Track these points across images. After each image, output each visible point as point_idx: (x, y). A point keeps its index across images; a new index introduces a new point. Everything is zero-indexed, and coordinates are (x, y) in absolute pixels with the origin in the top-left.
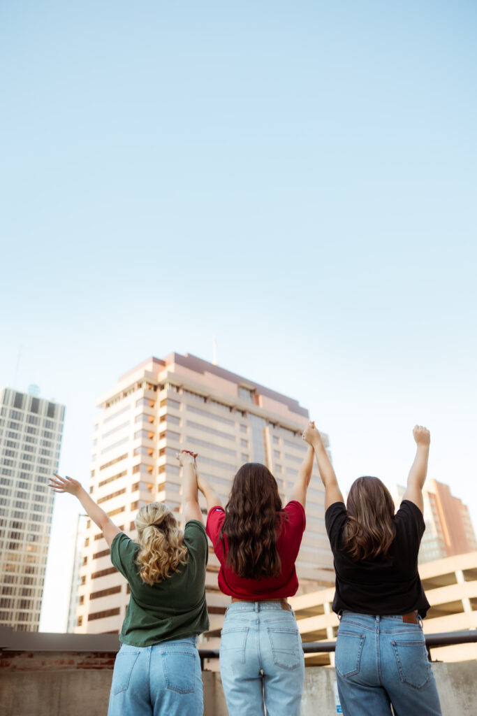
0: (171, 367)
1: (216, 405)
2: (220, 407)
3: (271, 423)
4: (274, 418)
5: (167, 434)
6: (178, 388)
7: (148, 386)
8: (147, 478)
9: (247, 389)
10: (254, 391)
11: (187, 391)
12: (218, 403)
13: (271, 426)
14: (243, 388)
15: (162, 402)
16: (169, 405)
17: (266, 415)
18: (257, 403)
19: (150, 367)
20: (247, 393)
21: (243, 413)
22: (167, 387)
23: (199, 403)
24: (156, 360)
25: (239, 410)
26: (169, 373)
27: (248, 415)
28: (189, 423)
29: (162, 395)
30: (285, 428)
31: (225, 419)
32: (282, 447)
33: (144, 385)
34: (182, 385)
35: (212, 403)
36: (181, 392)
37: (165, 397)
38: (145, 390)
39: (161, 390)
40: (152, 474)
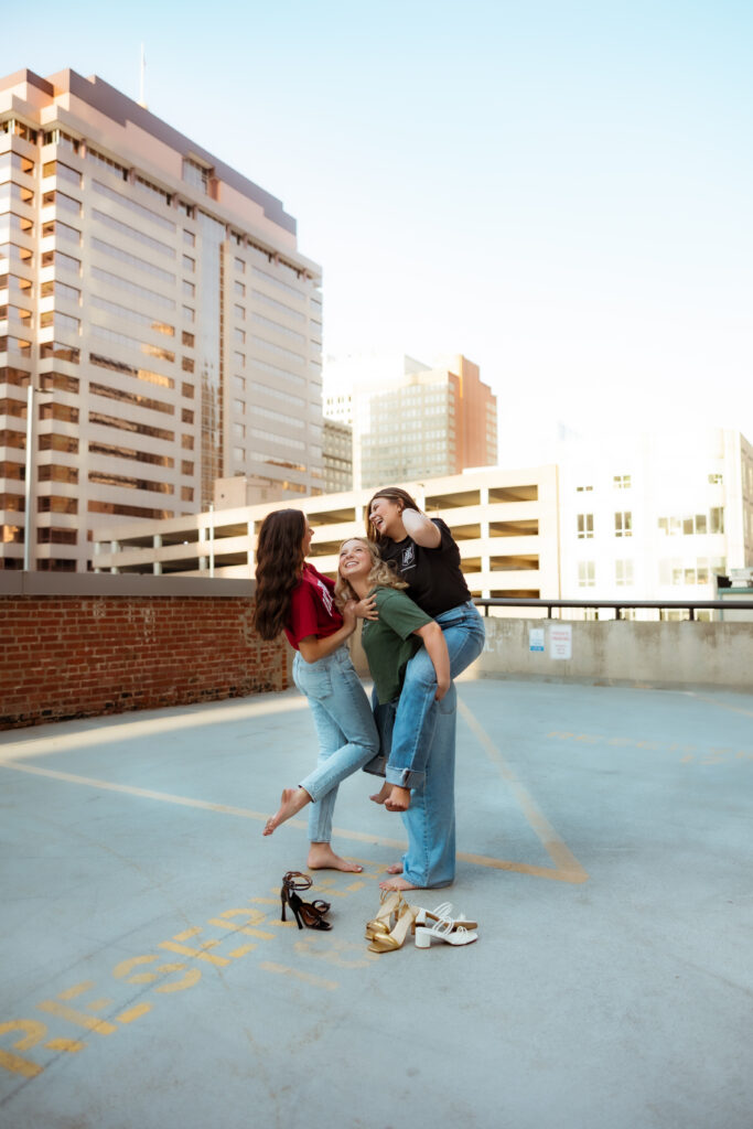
0: (64, 99)
1: (144, 187)
2: (151, 191)
3: (233, 233)
4: (242, 226)
5: (57, 227)
6: (77, 144)
7: (20, 131)
8: (20, 300)
9: (198, 166)
10: (211, 172)
11: (92, 152)
12: (148, 184)
13: (234, 239)
14: (192, 162)
15: (45, 165)
16: (59, 175)
17: (226, 217)
18: (214, 195)
19: (22, 90)
20: (198, 174)
21: (190, 209)
22: (56, 136)
23: (115, 178)
24: (32, 78)
25: (182, 204)
26: (60, 110)
27: (199, 215)
28: (96, 213)
29: (48, 153)
30: (255, 246)
31: (158, 216)
32: (250, 278)
33: (12, 128)
34: (84, 140)
35: (137, 183)
36: (82, 150)
37: (53, 157)
38: (13, 136)
39: (44, 144)
40: (29, 294)
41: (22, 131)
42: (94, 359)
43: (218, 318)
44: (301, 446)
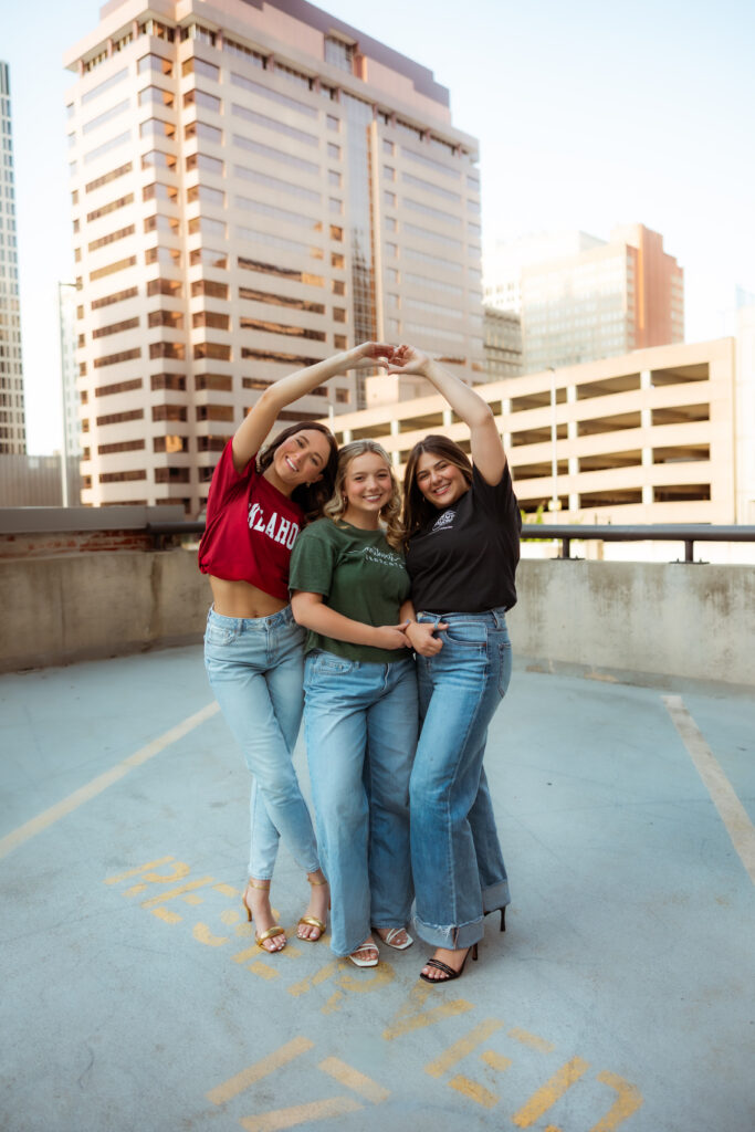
1: (284, 73)
2: (292, 77)
3: (380, 113)
4: (388, 104)
5: (198, 128)
6: (214, 36)
7: (157, 31)
8: (168, 208)
9: (341, 43)
10: (353, 47)
11: (230, 43)
12: (288, 69)
13: (382, 119)
14: (334, 40)
15: (184, 63)
16: (198, 72)
17: (372, 96)
18: (359, 73)
20: (340, 52)
21: (333, 91)
22: (193, 31)
23: (252, 67)
25: (325, 86)
26: (195, 4)
27: (342, 96)
28: (237, 109)
29: (185, 49)
30: (405, 124)
31: (300, 103)
32: (398, 159)
33: (150, 28)
34: (220, 30)
35: (277, 70)
36: (219, 43)
37: (190, 53)
38: (152, 38)
39: (182, 40)
40: (175, 202)
41: (161, 31)
42: (243, 262)
43: (368, 208)
44: (459, 338)
